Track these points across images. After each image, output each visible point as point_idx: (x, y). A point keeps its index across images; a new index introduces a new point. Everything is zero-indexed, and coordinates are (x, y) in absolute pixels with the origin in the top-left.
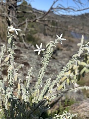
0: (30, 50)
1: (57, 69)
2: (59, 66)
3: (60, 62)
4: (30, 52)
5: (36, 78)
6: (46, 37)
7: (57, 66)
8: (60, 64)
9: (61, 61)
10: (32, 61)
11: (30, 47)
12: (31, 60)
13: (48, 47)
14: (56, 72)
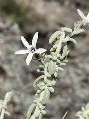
0: (10, 37)
1: (72, 83)
2: (79, 75)
3: (81, 66)
4: (8, 42)
5: (21, 104)
6: (48, 4)
7: (72, 75)
8: (80, 72)
9: (81, 62)
10: (14, 63)
11: (8, 29)
12: (10, 62)
13: (53, 43)
14: (70, 91)
